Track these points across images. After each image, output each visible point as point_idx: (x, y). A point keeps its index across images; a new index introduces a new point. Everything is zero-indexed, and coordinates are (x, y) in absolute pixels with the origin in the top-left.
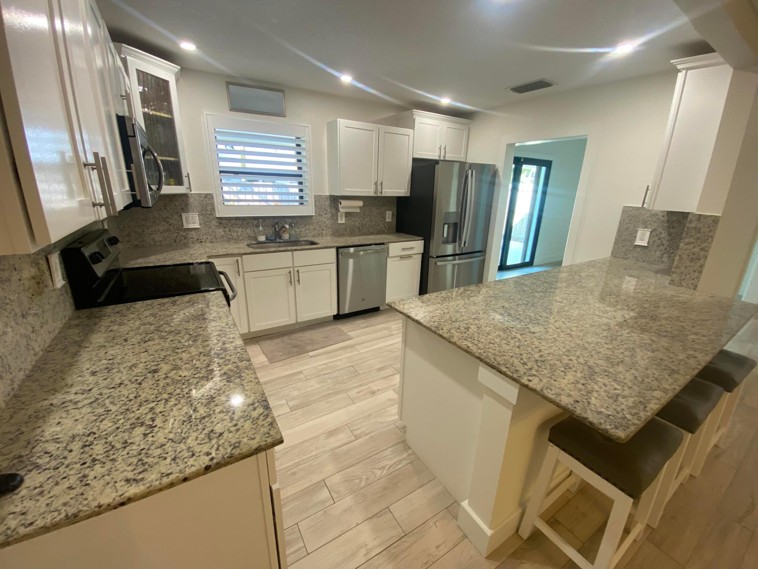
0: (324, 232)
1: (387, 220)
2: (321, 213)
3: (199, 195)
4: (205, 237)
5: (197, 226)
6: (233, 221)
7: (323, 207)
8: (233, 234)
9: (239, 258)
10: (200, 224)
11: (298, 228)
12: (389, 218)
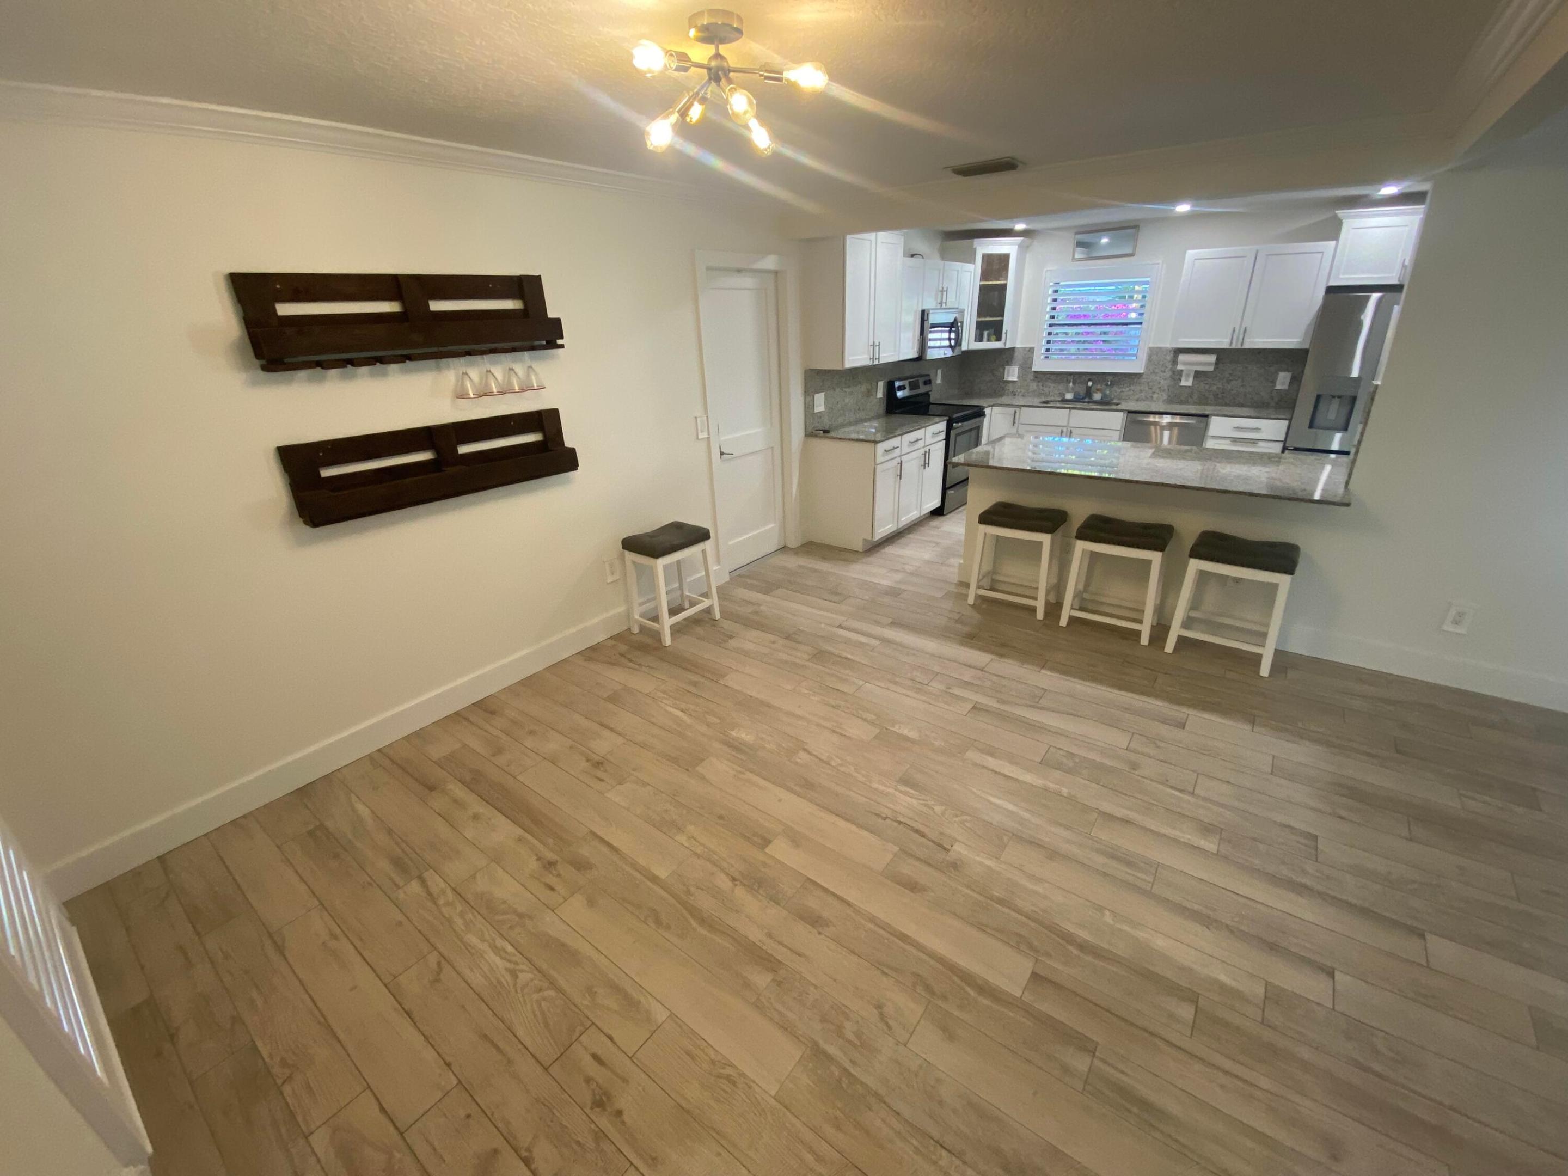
0: (1155, 396)
1: (1278, 387)
2: (1157, 371)
3: (1024, 349)
4: (1019, 390)
5: (1015, 379)
6: (1048, 376)
7: (1161, 363)
8: (1045, 389)
9: (1018, 410)
10: (1018, 377)
11: (1120, 388)
12: (1283, 384)
